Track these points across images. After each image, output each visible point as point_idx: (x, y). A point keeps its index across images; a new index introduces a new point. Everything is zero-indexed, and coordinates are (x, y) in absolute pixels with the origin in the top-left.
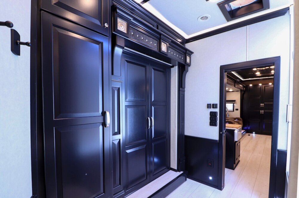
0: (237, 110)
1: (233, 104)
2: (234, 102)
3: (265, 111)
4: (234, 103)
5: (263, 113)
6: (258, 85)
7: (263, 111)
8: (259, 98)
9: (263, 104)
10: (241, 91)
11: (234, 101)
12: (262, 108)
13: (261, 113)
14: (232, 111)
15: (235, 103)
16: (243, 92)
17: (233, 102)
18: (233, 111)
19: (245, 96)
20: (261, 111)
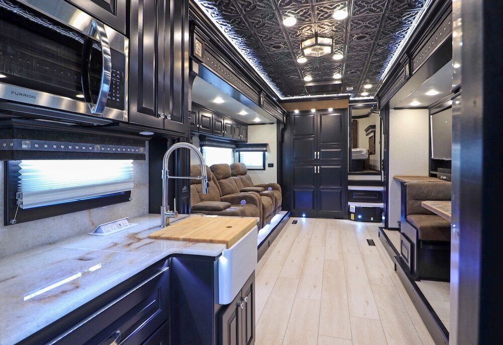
0: (271, 165)
1: (262, 153)
2: (265, 149)
3: (322, 167)
4: (264, 151)
5: (319, 172)
6: (308, 112)
7: (319, 167)
8: (312, 139)
9: (318, 153)
10: (279, 122)
11: (265, 145)
12: (317, 162)
13: (315, 172)
14: (262, 168)
15: (266, 151)
16: (282, 126)
17: (262, 147)
18: (264, 169)
19: (287, 135)
20: (315, 167)
